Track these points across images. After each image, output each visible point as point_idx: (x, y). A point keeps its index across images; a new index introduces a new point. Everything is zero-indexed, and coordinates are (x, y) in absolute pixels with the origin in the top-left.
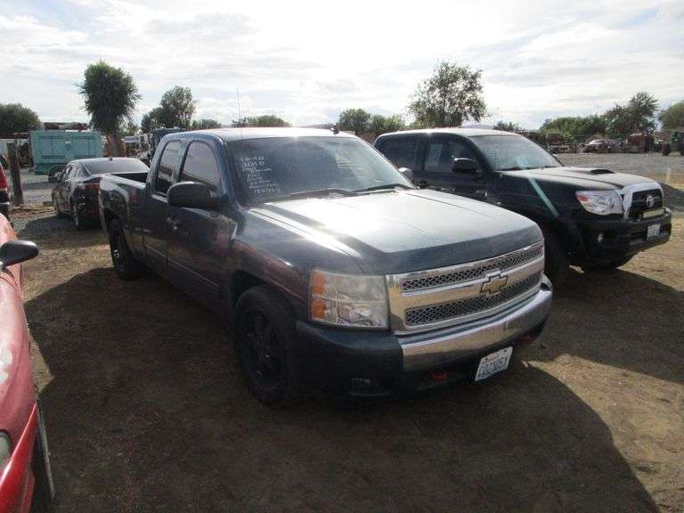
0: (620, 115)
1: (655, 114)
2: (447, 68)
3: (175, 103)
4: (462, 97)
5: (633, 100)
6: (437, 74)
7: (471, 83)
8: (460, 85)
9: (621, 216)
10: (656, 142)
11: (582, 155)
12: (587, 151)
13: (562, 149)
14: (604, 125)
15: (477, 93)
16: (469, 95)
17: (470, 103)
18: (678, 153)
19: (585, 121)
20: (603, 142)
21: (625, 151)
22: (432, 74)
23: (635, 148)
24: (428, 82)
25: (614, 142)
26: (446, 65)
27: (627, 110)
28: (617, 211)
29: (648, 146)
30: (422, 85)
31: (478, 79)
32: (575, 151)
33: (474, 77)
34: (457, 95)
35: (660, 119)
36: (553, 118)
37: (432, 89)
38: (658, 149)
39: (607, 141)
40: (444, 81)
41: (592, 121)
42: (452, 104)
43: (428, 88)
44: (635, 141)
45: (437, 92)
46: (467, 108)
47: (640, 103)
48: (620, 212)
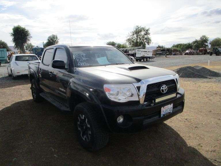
0: (197, 43)
1: (208, 42)
2: (138, 28)
3: (52, 39)
4: (143, 37)
5: (201, 38)
6: (135, 29)
7: (146, 32)
8: (143, 33)
9: (138, 102)
10: (208, 51)
11: (184, 56)
12: (185, 54)
13: (177, 54)
14: (192, 46)
15: (148, 36)
16: (146, 36)
17: (146, 39)
18: (215, 55)
19: (185, 45)
20: (190, 51)
21: (198, 54)
22: (133, 29)
23: (201, 53)
24: (132, 32)
25: (194, 51)
26: (138, 26)
27: (199, 41)
28: (135, 98)
29: (205, 52)
30: (130, 33)
31: (148, 31)
32: (181, 54)
33: (147, 30)
34: (142, 36)
35: (210, 44)
36: (176, 44)
37: (133, 34)
38: (208, 53)
39: (192, 51)
40: (137, 32)
41: (188, 45)
42: (140, 39)
43: (132, 34)
44: (201, 51)
45: (135, 36)
46: (145, 40)
47: (203, 39)
48: (137, 99)
